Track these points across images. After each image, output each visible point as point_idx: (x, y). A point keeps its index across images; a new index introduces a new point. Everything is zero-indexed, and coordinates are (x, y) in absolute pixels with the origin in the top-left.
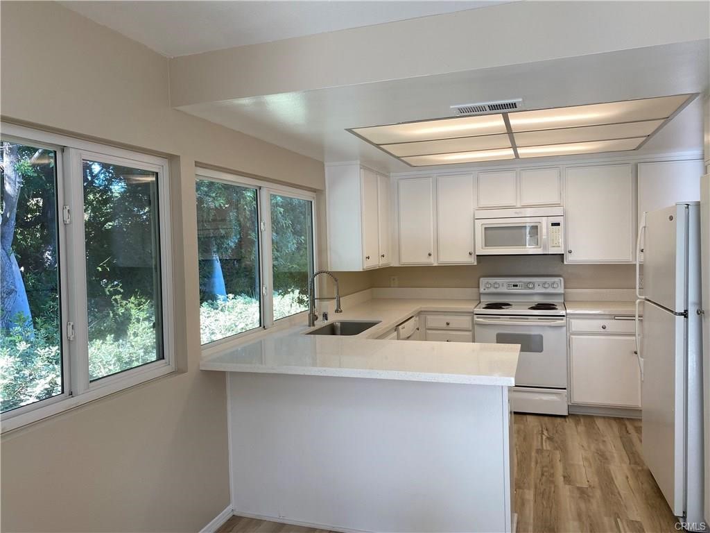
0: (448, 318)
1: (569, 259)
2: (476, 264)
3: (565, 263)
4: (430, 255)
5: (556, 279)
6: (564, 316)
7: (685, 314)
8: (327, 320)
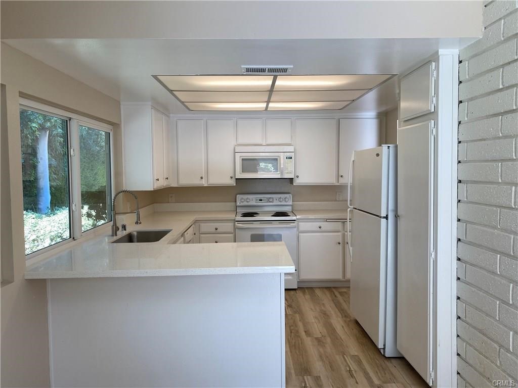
0: (217, 225)
1: (297, 182)
2: (235, 185)
3: (294, 184)
4: (202, 178)
5: (287, 196)
6: (295, 220)
7: (387, 218)
8: (125, 230)
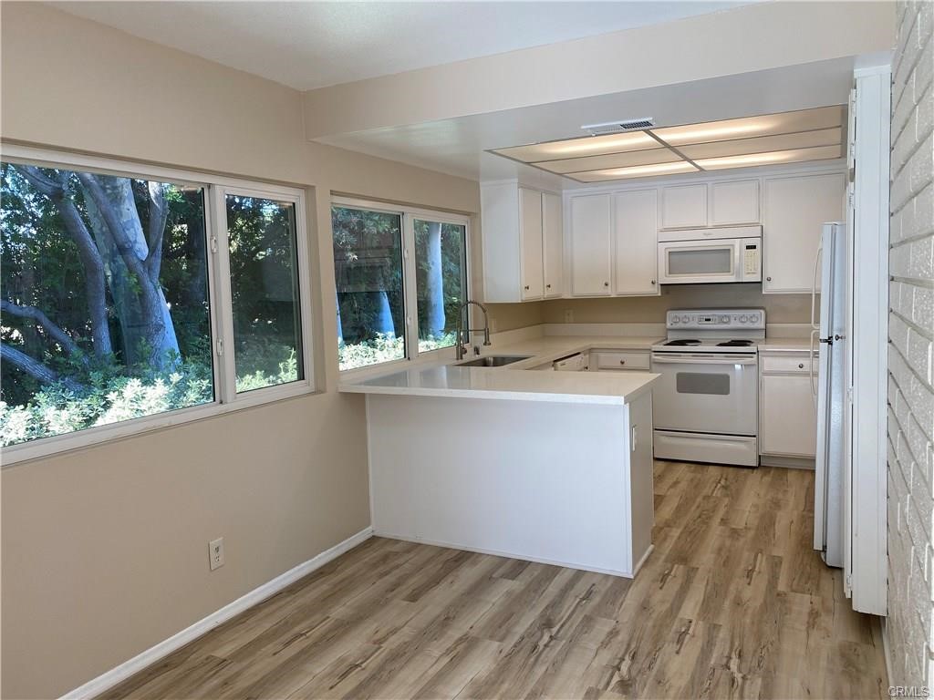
0: (622, 356)
1: (768, 288)
2: (660, 294)
3: (764, 293)
4: (606, 284)
5: (757, 312)
6: (754, 353)
7: (831, 341)
8: (478, 354)
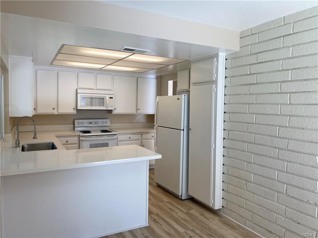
0: (67, 139)
1: (115, 112)
2: (76, 113)
3: (113, 113)
4: (54, 109)
5: (107, 120)
6: (116, 134)
7: (183, 130)
